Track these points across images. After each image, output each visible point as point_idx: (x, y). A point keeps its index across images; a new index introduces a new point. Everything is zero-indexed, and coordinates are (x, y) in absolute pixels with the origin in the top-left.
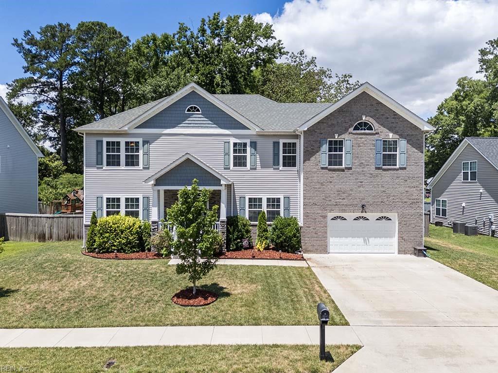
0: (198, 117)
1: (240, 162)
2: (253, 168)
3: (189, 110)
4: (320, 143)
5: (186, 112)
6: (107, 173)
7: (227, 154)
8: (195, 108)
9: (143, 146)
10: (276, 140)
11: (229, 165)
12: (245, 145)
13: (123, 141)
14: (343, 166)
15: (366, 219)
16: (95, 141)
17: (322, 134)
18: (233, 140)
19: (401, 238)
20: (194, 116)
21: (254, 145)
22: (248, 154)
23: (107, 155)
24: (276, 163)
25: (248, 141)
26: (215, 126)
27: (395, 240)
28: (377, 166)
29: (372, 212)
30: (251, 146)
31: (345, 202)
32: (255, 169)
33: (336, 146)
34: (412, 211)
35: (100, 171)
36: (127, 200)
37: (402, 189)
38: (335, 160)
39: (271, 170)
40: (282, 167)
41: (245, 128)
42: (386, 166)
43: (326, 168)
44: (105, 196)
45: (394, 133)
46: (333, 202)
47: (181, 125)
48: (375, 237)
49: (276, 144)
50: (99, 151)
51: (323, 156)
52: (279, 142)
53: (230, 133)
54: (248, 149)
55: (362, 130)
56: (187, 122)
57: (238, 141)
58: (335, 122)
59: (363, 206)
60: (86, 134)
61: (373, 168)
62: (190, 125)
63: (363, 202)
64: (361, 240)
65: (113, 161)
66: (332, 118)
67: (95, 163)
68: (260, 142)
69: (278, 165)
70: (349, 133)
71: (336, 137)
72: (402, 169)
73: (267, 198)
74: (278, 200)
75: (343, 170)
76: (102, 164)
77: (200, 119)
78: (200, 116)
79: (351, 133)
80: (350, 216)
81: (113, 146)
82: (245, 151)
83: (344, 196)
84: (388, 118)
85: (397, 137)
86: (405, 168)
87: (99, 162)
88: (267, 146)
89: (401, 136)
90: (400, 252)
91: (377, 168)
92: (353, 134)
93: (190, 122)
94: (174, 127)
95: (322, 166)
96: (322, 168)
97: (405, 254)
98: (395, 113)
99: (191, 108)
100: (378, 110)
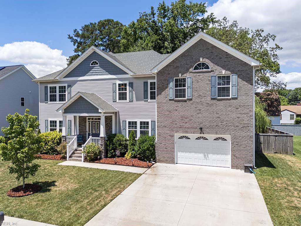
0: (97, 68)
1: (123, 97)
2: (131, 101)
3: (92, 64)
4: (168, 81)
5: (90, 65)
6: (50, 106)
7: (114, 92)
8: (96, 62)
9: (68, 89)
10: (145, 81)
11: (116, 99)
12: (126, 85)
13: (57, 86)
14: (186, 98)
15: (205, 139)
16: (44, 87)
17: (169, 74)
18: (118, 82)
19: (234, 156)
20: (95, 68)
21: (131, 85)
22: (128, 91)
23: (50, 95)
24: (146, 97)
25: (127, 82)
26: (107, 73)
27: (229, 157)
28: (212, 97)
29: (208, 133)
30: (129, 86)
31: (187, 125)
32: (132, 101)
33: (180, 83)
34: (243, 134)
35: (46, 104)
36: (60, 122)
37: (234, 115)
38: (180, 94)
39: (143, 102)
40: (150, 100)
41: (125, 73)
42: (221, 96)
43: (173, 100)
44: (50, 119)
45: (226, 70)
46: (178, 125)
47: (88, 74)
48: (214, 154)
49: (146, 84)
50: (46, 93)
51: (171, 91)
52: (148, 82)
53: (116, 78)
54: (128, 87)
55: (200, 69)
56: (91, 72)
57: (121, 83)
58: (179, 65)
59: (201, 129)
60: (40, 83)
61: (209, 98)
62: (93, 74)
63: (201, 126)
64: (201, 156)
65: (53, 99)
66: (177, 62)
67: (44, 100)
68: (136, 83)
69: (147, 98)
70: (190, 73)
71: (180, 76)
72: (234, 99)
73: (140, 122)
74: (148, 123)
75: (185, 101)
76: (47, 101)
77: (98, 69)
78: (99, 67)
79: (192, 72)
80: (193, 136)
81: (53, 89)
82: (126, 89)
83: (186, 120)
84: (221, 58)
85: (229, 73)
86: (236, 98)
87: (46, 100)
88: (139, 85)
89: (233, 72)
90: (233, 167)
91: (212, 99)
92: (193, 73)
93: (93, 72)
94: (84, 76)
95: (170, 98)
96: (170, 100)
97: (237, 169)
98: (228, 54)
99: (93, 62)
100: (213, 52)
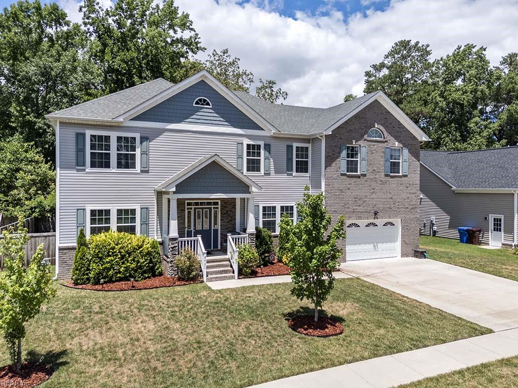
0: (207, 112)
1: (253, 166)
2: (267, 174)
3: (197, 103)
4: (340, 148)
5: (194, 105)
7: (240, 157)
8: (205, 101)
9: (141, 143)
10: (289, 143)
11: (242, 169)
12: (259, 147)
13: (114, 135)
14: (359, 173)
15: (375, 225)
16: (74, 134)
17: (341, 139)
18: (246, 142)
19: (404, 243)
20: (204, 110)
21: (268, 147)
22: (262, 158)
23: (91, 153)
24: (289, 169)
25: (262, 143)
26: (228, 124)
27: (398, 245)
28: (386, 173)
30: (265, 148)
31: (361, 209)
32: (269, 174)
33: (353, 153)
34: (412, 216)
35: (81, 174)
36: (120, 212)
37: (404, 196)
38: (352, 167)
39: (285, 176)
40: (295, 173)
41: (258, 128)
43: (345, 175)
44: (89, 208)
45: (399, 143)
46: (351, 209)
47: (188, 120)
48: (383, 243)
49: (290, 148)
50: (80, 147)
51: (342, 163)
52: (292, 146)
53: (244, 133)
54: (262, 152)
56: (194, 116)
57: (252, 143)
58: (352, 128)
59: (376, 214)
61: (383, 174)
62: (198, 121)
63: (376, 209)
64: (371, 246)
65: (101, 161)
66: (350, 123)
67: (75, 164)
68: (274, 145)
69: (292, 170)
70: (365, 140)
71: (354, 143)
72: (405, 177)
73: (281, 207)
74: (291, 208)
75: (359, 177)
76: (84, 165)
77: (210, 115)
78: (211, 111)
80: (362, 222)
82: (259, 154)
83: (360, 202)
84: (394, 127)
85: (401, 146)
88: (280, 148)
90: (403, 256)
91: (386, 175)
92: (368, 141)
93: (199, 117)
94: (179, 121)
95: (342, 172)
96: (342, 175)
97: (406, 257)
98: (400, 123)
99: (200, 100)
100: (387, 119)
